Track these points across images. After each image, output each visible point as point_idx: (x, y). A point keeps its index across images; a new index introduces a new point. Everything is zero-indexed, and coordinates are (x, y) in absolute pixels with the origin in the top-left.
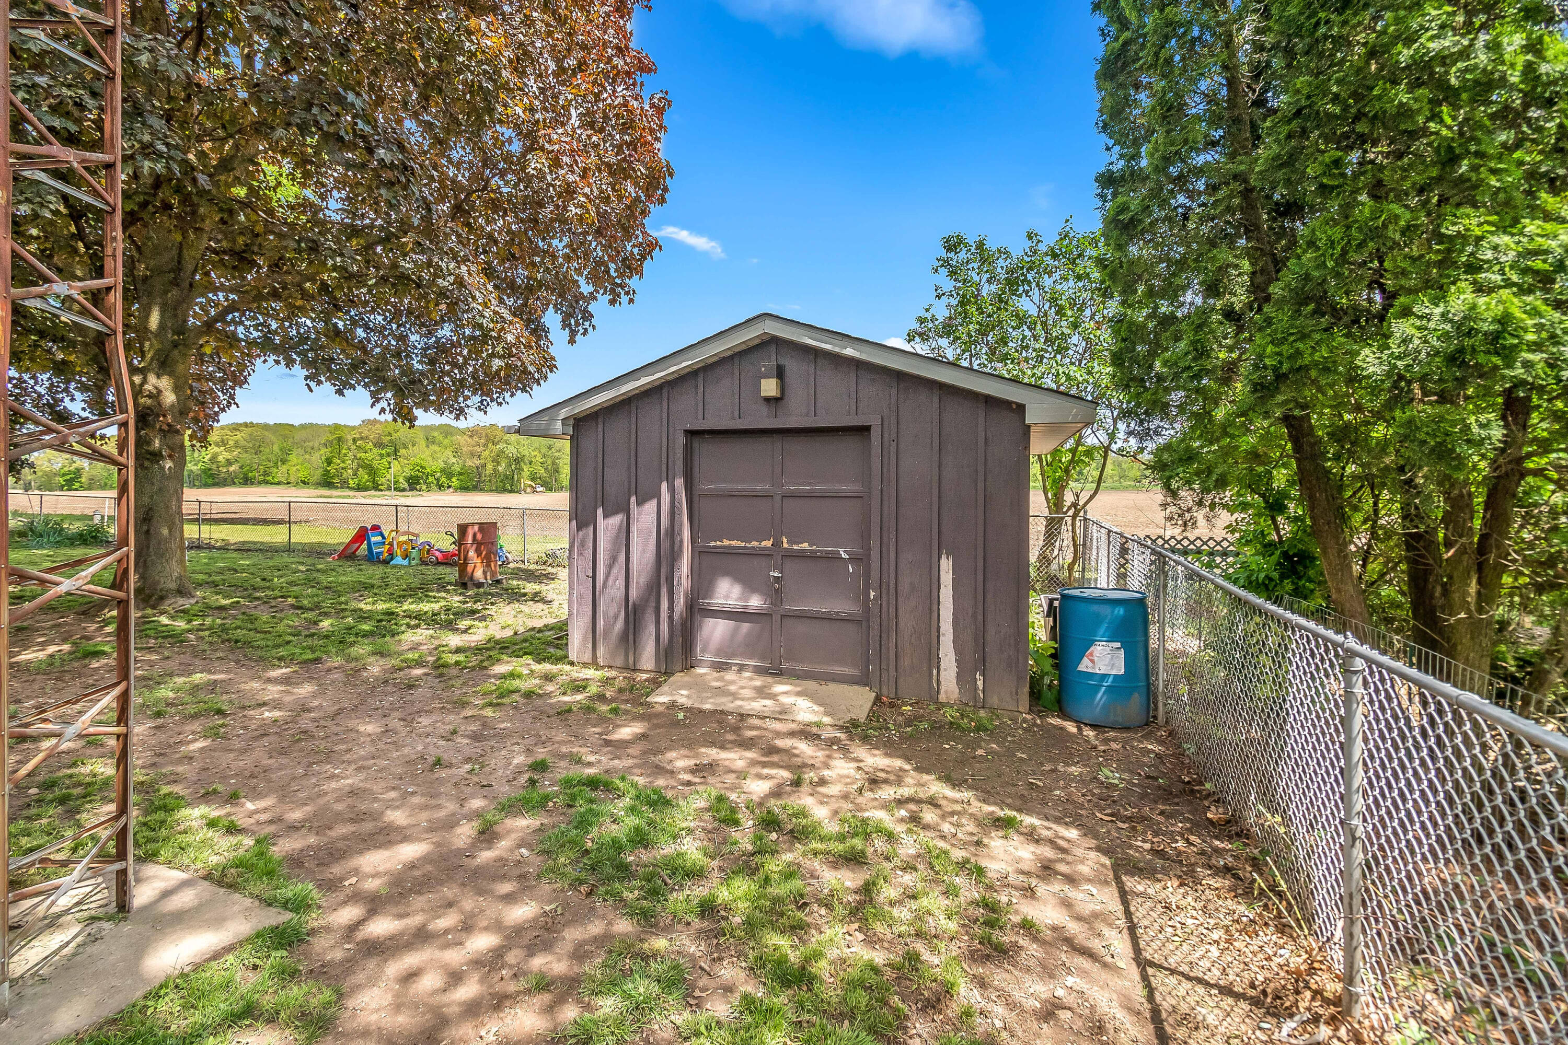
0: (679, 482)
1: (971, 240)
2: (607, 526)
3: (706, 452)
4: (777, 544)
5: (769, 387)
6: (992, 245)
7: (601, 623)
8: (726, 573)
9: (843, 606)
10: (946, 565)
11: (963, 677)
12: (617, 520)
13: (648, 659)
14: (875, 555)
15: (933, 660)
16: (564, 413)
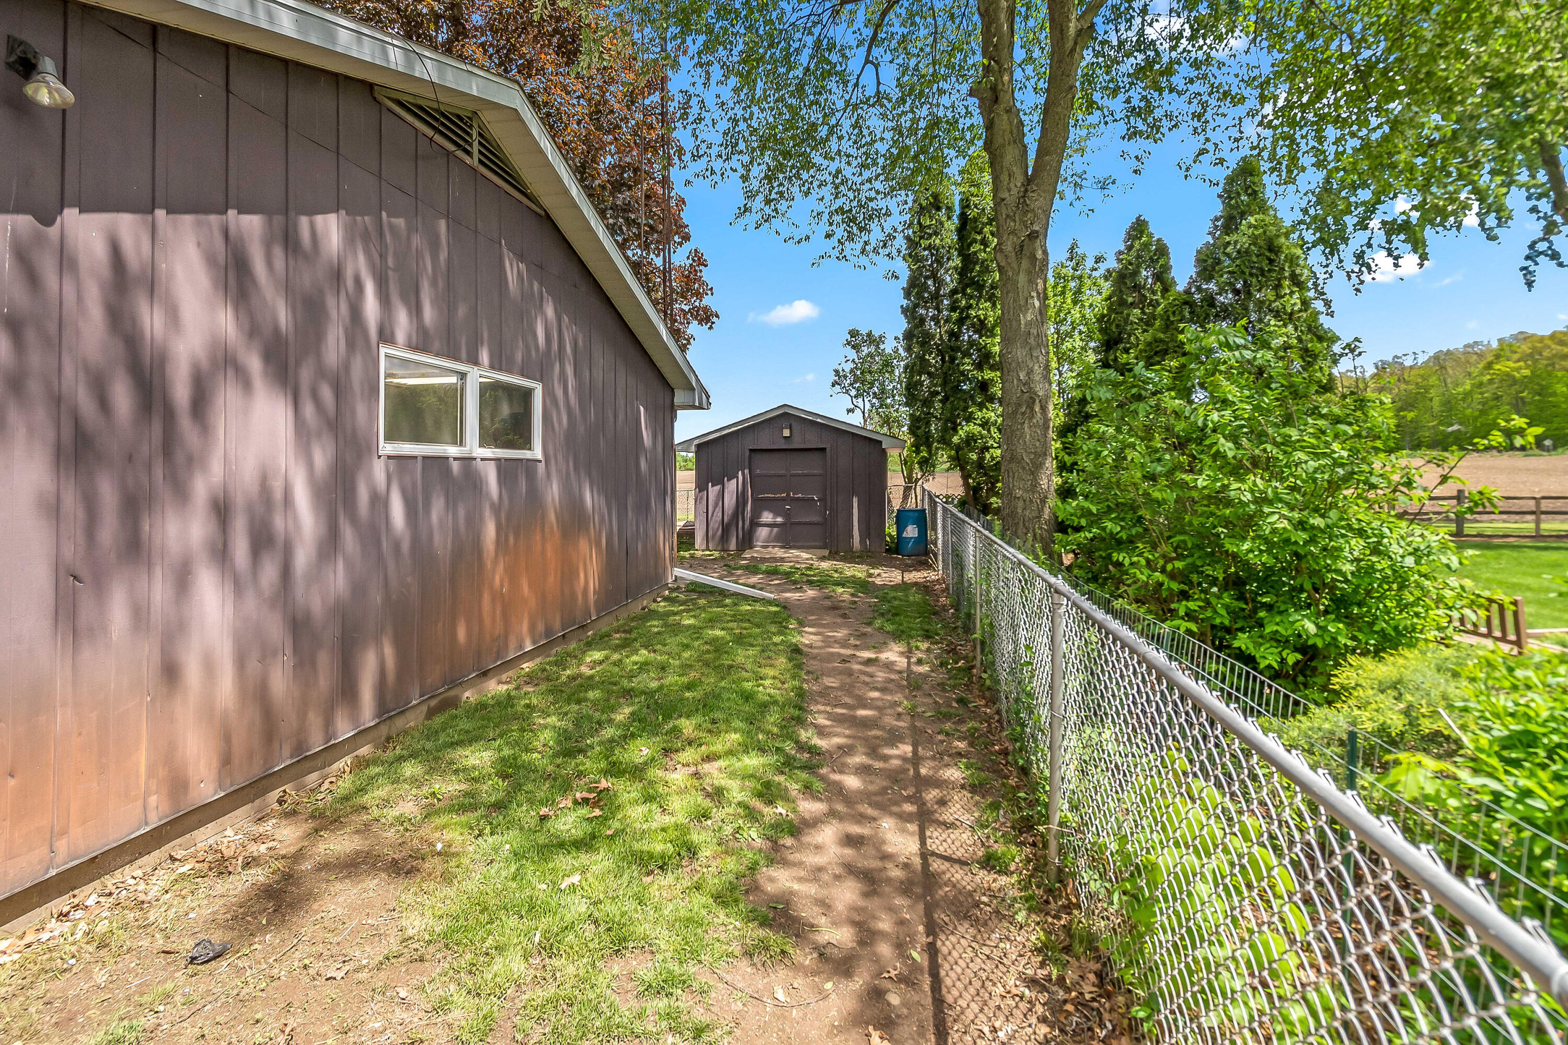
0: (747, 471)
1: (864, 332)
2: (713, 491)
3: (757, 457)
4: (788, 495)
5: (786, 433)
6: (876, 334)
7: (710, 534)
8: (766, 509)
9: (815, 518)
10: (855, 500)
11: (862, 541)
12: (718, 488)
13: (733, 545)
14: (828, 497)
15: (851, 536)
16: (696, 442)
